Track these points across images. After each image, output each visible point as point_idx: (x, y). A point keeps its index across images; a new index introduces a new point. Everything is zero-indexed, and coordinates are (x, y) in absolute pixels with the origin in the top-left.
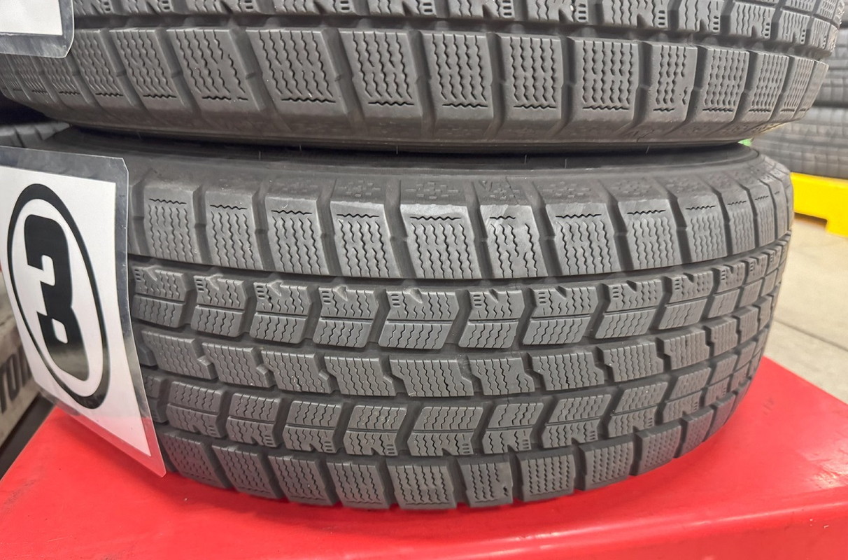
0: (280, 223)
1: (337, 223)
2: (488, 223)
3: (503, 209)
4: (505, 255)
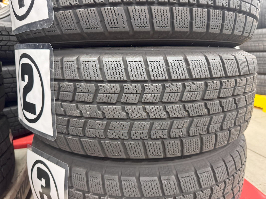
0: (108, 183)
1: (123, 183)
2: (163, 182)
3: (167, 177)
4: (168, 190)
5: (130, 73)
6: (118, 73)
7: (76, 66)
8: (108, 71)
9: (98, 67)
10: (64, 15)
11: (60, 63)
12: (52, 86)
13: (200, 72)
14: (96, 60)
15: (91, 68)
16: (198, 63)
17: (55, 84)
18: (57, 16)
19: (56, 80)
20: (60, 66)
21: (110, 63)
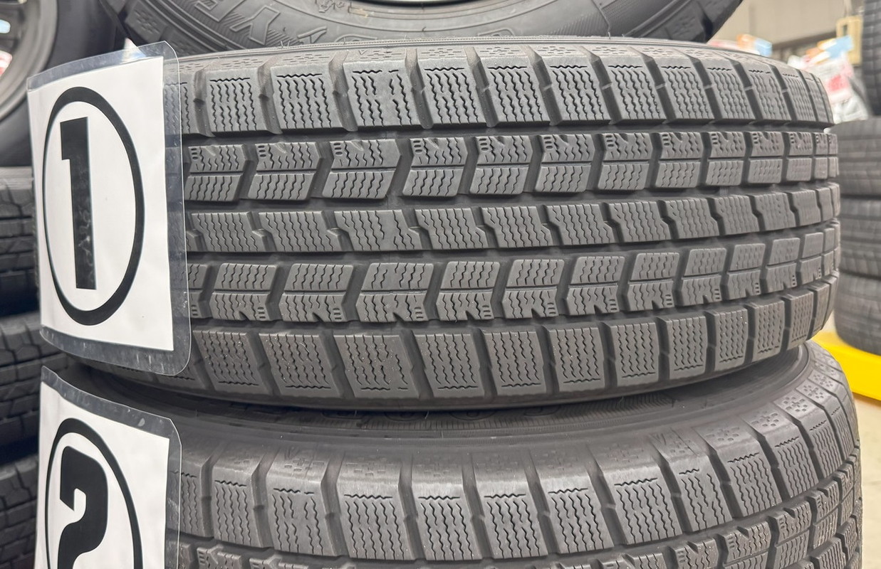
5: (424, 535)
6: (386, 536)
7: (253, 502)
8: (355, 528)
9: (323, 511)
10: (223, 343)
11: (200, 481)
12: (169, 555)
13: (649, 520)
14: (316, 489)
15: (300, 513)
16: (641, 493)
17: (181, 552)
18: (201, 343)
19: (185, 536)
20: (201, 495)
21: (360, 501)
